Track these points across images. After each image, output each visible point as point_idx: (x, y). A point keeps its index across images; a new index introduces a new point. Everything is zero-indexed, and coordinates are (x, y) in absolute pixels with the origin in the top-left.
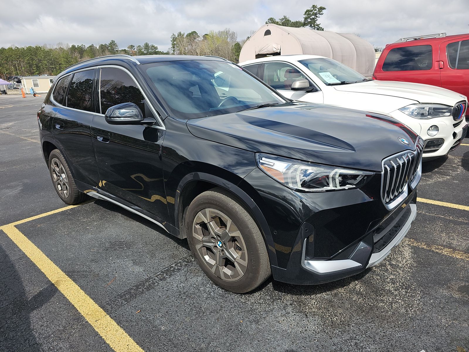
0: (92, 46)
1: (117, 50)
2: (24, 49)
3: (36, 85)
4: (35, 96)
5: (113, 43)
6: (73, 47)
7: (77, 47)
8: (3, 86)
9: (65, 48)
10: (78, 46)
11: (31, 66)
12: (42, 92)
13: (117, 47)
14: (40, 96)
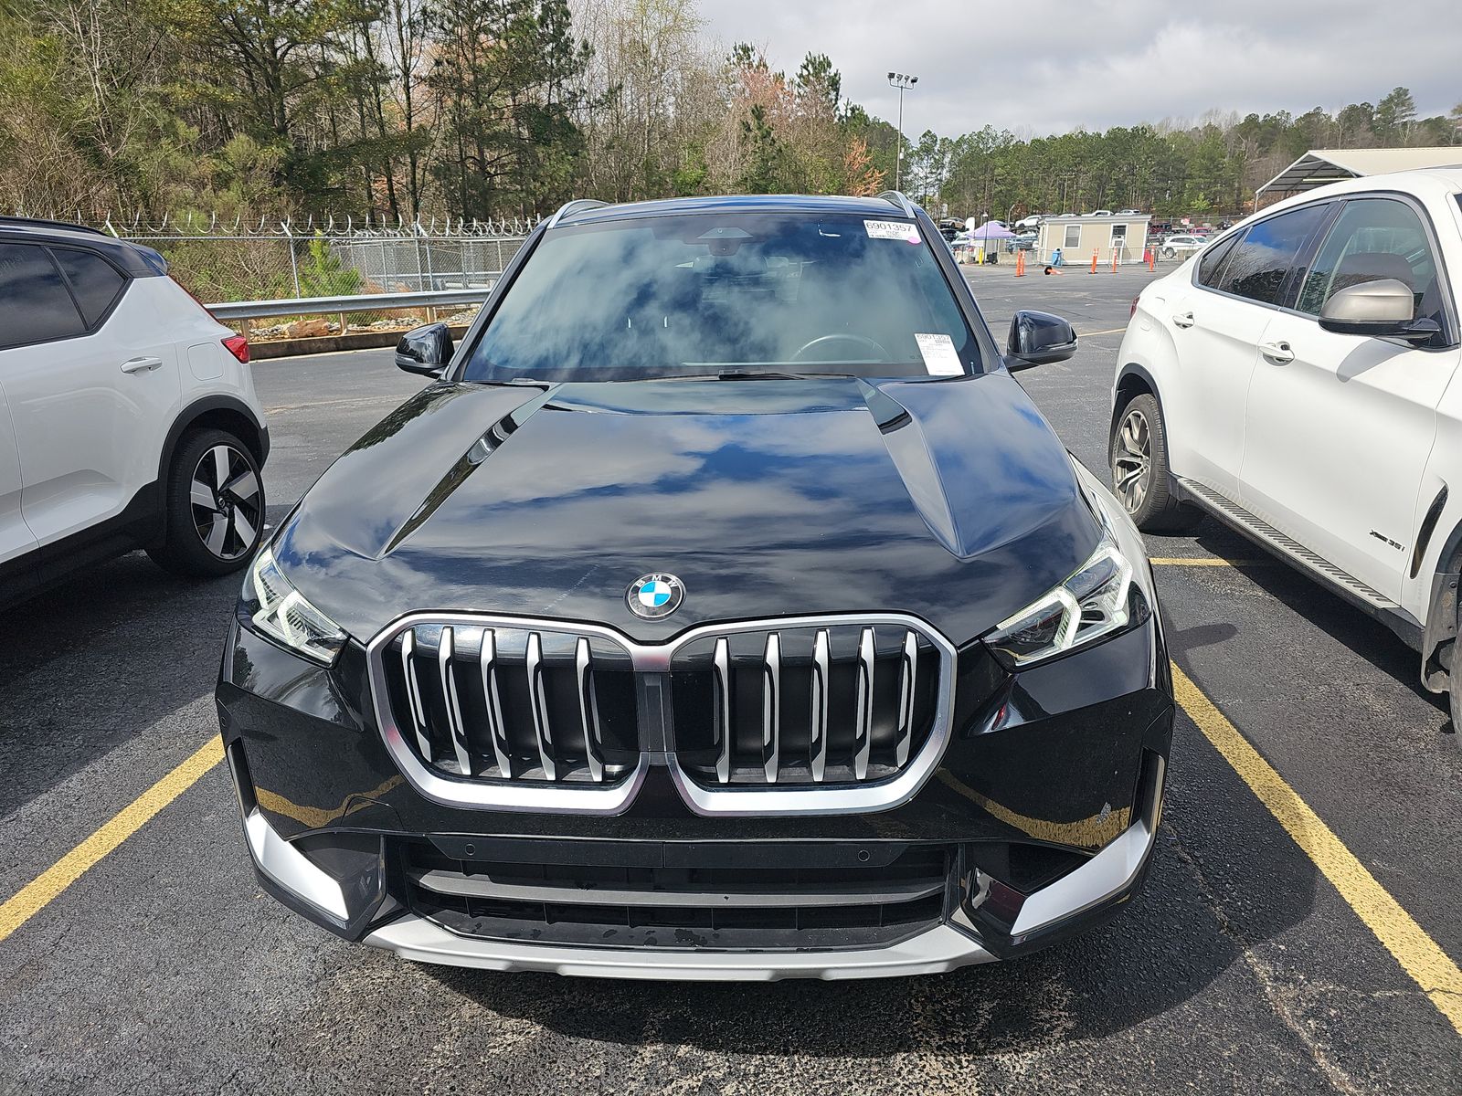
0: (1317, 113)
1: (1405, 124)
2: (1100, 135)
3: (1071, 242)
4: (1049, 273)
5: (1400, 98)
6: (1252, 120)
7: (1261, 119)
8: (993, 243)
9: (1224, 129)
10: (1265, 116)
11: (1101, 187)
12: (1080, 262)
13: (1408, 113)
14: (1059, 273)
